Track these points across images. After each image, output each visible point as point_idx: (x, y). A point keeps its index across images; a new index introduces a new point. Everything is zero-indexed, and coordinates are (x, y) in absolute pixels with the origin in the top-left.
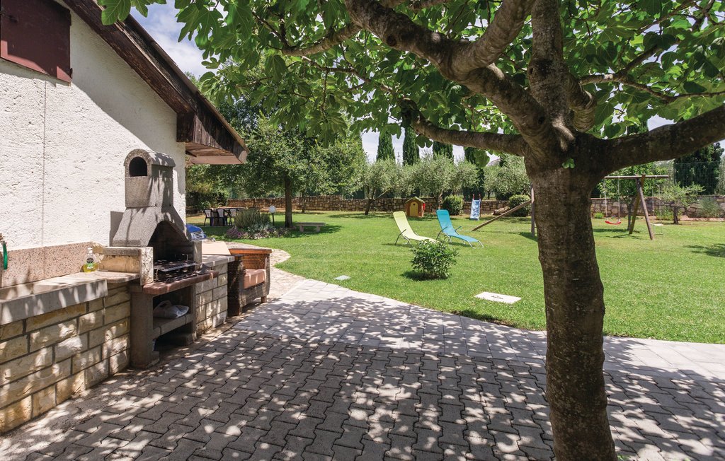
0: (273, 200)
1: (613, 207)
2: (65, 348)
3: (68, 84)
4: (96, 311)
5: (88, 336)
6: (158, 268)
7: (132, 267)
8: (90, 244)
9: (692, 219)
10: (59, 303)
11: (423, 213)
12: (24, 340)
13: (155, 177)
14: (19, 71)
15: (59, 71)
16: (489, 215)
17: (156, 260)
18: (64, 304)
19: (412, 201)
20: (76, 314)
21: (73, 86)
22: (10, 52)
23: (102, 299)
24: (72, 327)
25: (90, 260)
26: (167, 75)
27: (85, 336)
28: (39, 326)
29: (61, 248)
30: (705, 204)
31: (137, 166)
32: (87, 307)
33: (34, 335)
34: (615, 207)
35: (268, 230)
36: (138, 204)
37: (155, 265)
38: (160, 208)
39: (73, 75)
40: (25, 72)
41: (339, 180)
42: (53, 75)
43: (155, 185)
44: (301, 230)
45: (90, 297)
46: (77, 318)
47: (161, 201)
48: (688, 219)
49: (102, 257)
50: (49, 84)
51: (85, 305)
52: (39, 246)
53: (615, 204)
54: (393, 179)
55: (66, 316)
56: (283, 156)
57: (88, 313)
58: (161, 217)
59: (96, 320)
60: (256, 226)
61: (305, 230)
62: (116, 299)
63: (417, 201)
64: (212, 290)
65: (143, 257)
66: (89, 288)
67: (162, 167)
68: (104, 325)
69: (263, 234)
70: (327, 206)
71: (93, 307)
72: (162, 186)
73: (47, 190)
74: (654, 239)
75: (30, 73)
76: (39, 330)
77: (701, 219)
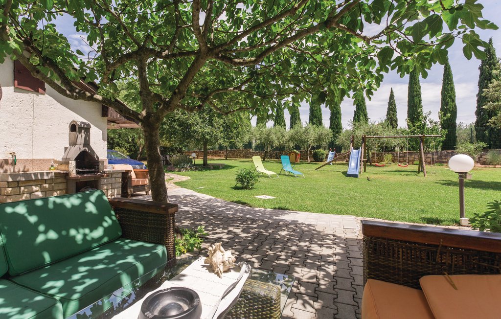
0: (211, 152)
1: (427, 158)
2: (35, 195)
3: (44, 94)
4: (49, 184)
5: (46, 193)
6: (77, 169)
7: (67, 169)
8: (53, 159)
9: (483, 166)
10: (32, 177)
11: (299, 160)
12: (17, 189)
13: (80, 132)
14: (22, 91)
15: (40, 90)
16: (343, 162)
17: (77, 166)
18: (34, 178)
19: (291, 152)
20: (40, 183)
21: (46, 95)
22: (18, 85)
23: (51, 179)
24: (38, 188)
25: (52, 166)
26: (91, 88)
27: (44, 193)
28: (24, 185)
29: (40, 160)
30: (493, 155)
31: (73, 128)
32: (45, 181)
33: (22, 188)
34: (429, 157)
35: (189, 167)
36: (73, 143)
37: (76, 168)
38: (82, 145)
39: (46, 91)
40: (25, 91)
41: (232, 138)
42: (37, 91)
43: (80, 136)
44: (211, 167)
45: (46, 177)
46: (41, 185)
47: (83, 143)
48: (481, 166)
49: (57, 165)
50: (35, 95)
51: (44, 181)
52: (31, 158)
53: (428, 155)
54: (278, 138)
55: (36, 183)
56: (197, 124)
57: (46, 184)
58: (82, 149)
59: (49, 187)
60: (182, 164)
61: (214, 168)
62: (59, 181)
63: (294, 152)
64: (112, 184)
65: (70, 165)
66: (45, 174)
67: (83, 128)
68: (53, 190)
69: (186, 169)
70: (242, 155)
71: (47, 182)
72: (84, 136)
73: (34, 136)
74: (426, 176)
75: (28, 91)
76: (24, 186)
77: (490, 166)
